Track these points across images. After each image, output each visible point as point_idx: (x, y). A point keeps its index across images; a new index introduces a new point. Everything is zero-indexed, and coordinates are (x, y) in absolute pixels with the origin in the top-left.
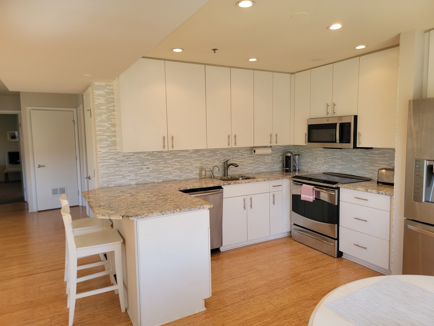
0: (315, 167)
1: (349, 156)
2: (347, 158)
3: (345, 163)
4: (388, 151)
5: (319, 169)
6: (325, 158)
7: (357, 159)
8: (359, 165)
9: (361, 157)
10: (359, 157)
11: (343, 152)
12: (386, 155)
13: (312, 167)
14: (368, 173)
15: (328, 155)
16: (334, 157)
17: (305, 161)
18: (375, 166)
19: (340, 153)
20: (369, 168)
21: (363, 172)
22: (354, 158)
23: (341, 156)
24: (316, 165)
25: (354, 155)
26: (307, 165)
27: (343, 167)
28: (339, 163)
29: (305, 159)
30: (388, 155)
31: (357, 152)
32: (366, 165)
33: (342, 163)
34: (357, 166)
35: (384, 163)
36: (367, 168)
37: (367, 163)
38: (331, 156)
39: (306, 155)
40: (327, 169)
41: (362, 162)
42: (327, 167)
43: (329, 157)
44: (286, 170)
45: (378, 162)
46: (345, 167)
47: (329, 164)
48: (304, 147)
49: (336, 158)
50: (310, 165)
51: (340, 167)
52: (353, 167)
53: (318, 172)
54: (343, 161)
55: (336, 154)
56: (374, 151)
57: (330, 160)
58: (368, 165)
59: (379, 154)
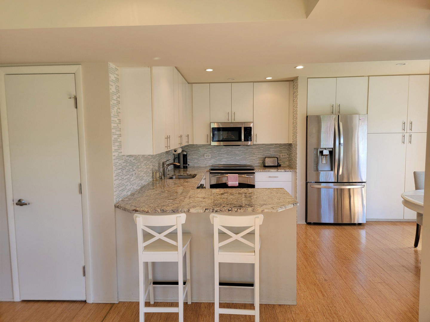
0: (202, 162)
1: (233, 151)
2: (231, 153)
3: (230, 157)
4: (262, 146)
5: (206, 163)
6: (212, 154)
7: (240, 153)
8: (241, 157)
9: (243, 151)
10: (241, 151)
11: (228, 149)
12: (261, 149)
13: (199, 162)
14: (248, 162)
15: (214, 152)
16: (220, 152)
17: (191, 158)
18: (254, 157)
19: (225, 149)
20: (249, 158)
21: (244, 162)
22: (237, 152)
23: (226, 151)
24: (203, 160)
25: (237, 150)
26: (193, 162)
27: (229, 159)
28: (225, 157)
29: (191, 156)
30: (262, 149)
31: (240, 148)
32: (247, 157)
33: (228, 157)
34: (240, 157)
35: (260, 154)
36: (248, 158)
37: (248, 155)
38: (218, 152)
39: (192, 153)
40: (214, 162)
41: (244, 155)
42: (213, 161)
43: (215, 153)
44: (184, 166)
45: (255, 154)
46: (230, 159)
47: (216, 159)
48: (189, 146)
49: (222, 154)
50: (196, 161)
51: (225, 160)
52: (237, 159)
53: (205, 166)
54: (228, 155)
55: (222, 150)
56: (253, 147)
57: (217, 155)
58: (248, 157)
59: (256, 148)
